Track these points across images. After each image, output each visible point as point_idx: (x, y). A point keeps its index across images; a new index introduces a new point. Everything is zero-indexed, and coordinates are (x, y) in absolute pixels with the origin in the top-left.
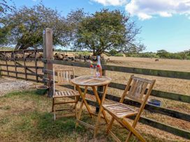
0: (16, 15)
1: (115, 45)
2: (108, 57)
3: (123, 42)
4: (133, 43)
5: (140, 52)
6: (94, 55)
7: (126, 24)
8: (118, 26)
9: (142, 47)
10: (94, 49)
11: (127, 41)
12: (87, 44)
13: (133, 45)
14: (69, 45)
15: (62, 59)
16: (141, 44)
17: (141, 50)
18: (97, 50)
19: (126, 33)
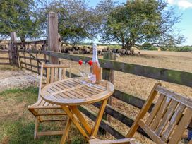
0: (47, 8)
1: (148, 38)
2: (139, 51)
3: (158, 34)
4: (170, 34)
5: (178, 45)
6: (123, 48)
7: (162, 12)
8: (152, 15)
9: (181, 39)
10: (123, 42)
11: (163, 33)
12: (116, 36)
13: (170, 36)
14: (96, 37)
15: (89, 53)
16: (180, 35)
17: (180, 43)
18: (127, 43)
19: (162, 23)
